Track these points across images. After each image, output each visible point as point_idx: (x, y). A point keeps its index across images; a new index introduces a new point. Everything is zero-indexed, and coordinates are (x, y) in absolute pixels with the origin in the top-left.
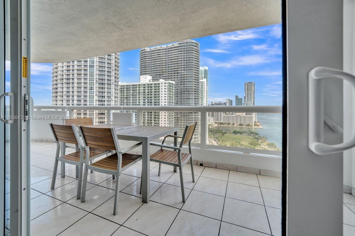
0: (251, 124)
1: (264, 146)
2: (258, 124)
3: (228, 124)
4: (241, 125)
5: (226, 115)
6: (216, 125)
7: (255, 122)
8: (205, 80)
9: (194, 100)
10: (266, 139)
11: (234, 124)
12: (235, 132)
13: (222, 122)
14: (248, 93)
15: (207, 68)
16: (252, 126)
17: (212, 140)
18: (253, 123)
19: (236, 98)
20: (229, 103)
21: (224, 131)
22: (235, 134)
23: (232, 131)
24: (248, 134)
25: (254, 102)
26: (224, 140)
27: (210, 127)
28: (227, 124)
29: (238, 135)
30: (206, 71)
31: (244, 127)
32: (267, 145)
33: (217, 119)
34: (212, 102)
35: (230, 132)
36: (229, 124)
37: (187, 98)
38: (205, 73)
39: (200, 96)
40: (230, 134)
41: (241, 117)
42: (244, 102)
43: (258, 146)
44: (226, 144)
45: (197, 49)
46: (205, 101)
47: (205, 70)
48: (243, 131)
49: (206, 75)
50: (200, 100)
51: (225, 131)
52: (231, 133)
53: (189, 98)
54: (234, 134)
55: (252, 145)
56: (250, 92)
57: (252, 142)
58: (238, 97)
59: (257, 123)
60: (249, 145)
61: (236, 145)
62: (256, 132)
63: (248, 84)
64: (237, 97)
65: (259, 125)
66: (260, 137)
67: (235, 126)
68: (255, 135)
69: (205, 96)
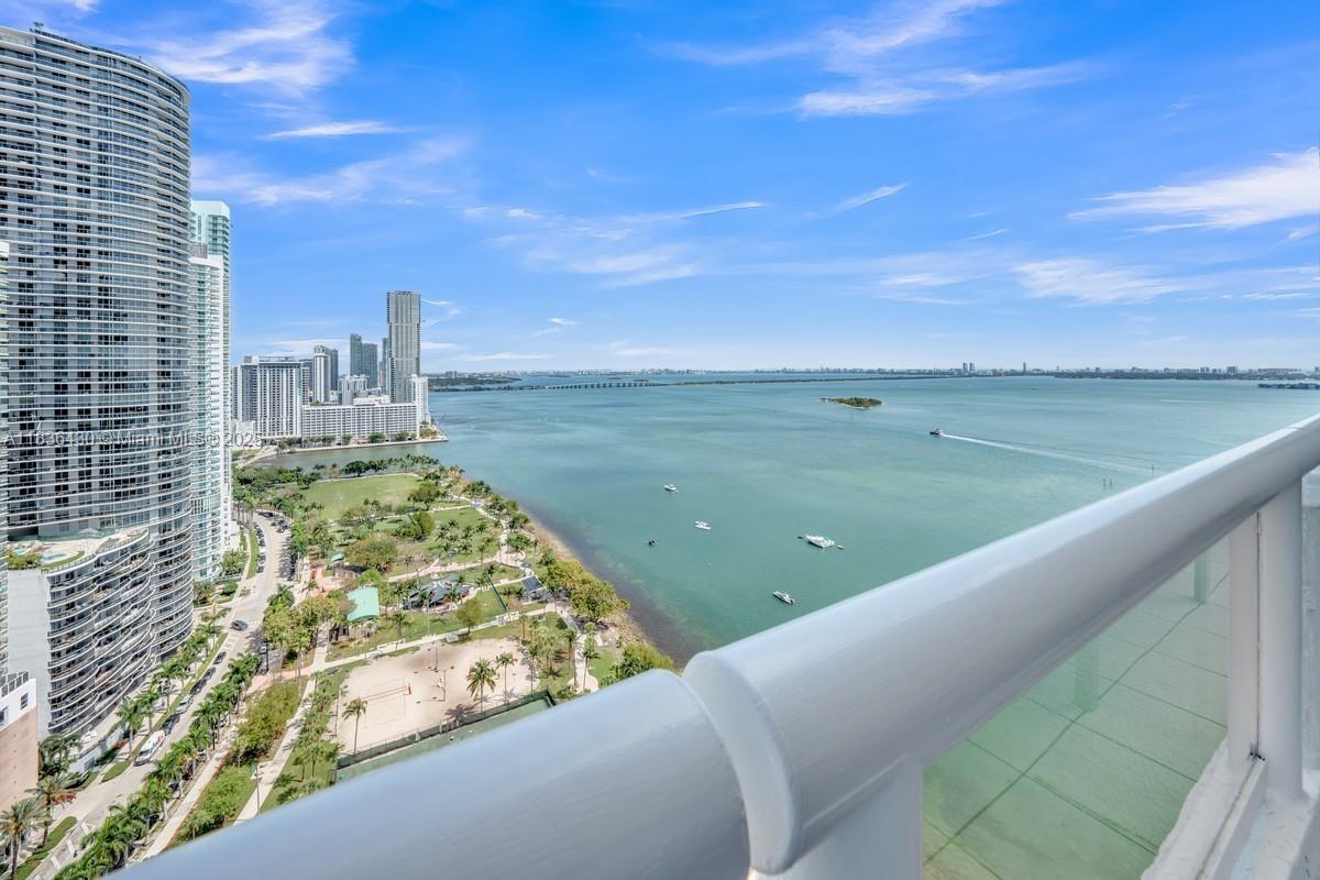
0: (410, 433)
1: (455, 497)
2: (434, 428)
3: (324, 440)
4: (374, 439)
5: (313, 408)
6: (271, 451)
7: (424, 423)
8: (215, 261)
9: (154, 346)
10: (461, 471)
11: (347, 439)
12: (356, 469)
13: (299, 435)
14: (397, 327)
15: (225, 211)
16: (414, 436)
17: (255, 515)
18: (418, 429)
19: (352, 346)
20: (326, 361)
21: (307, 472)
22: (356, 474)
23: (342, 466)
24: (402, 467)
25: (418, 359)
26: (313, 506)
27: (240, 465)
28: (319, 440)
29: (369, 478)
30: (220, 221)
31: (386, 443)
32: (465, 491)
33: (275, 426)
34: (248, 359)
35: (334, 472)
36: (327, 440)
37: (106, 337)
38: (215, 231)
39: (192, 328)
40: (336, 477)
41: (375, 410)
42: (384, 359)
43: (440, 499)
44: (323, 518)
45: (175, 113)
46: (221, 352)
47: (215, 218)
48: (386, 459)
49: (220, 241)
50: (193, 348)
51: (316, 471)
52: (341, 471)
53: (125, 338)
54: (352, 475)
55: (421, 501)
56: (404, 324)
57: (421, 489)
58: (360, 339)
59: (429, 427)
60: (411, 503)
61: (364, 515)
62: (431, 458)
63: (397, 298)
64: (355, 342)
65: (435, 433)
66: (442, 469)
67: (352, 445)
68: (426, 466)
69: (221, 331)
